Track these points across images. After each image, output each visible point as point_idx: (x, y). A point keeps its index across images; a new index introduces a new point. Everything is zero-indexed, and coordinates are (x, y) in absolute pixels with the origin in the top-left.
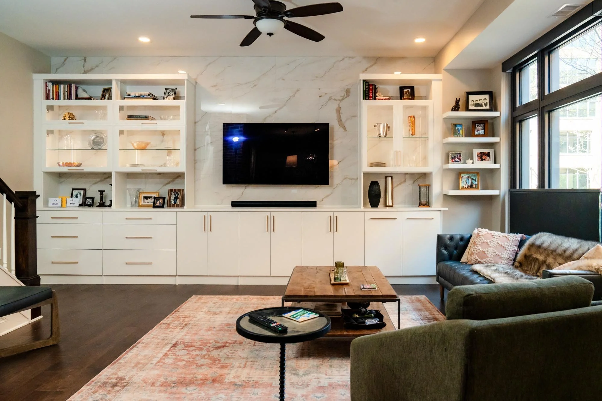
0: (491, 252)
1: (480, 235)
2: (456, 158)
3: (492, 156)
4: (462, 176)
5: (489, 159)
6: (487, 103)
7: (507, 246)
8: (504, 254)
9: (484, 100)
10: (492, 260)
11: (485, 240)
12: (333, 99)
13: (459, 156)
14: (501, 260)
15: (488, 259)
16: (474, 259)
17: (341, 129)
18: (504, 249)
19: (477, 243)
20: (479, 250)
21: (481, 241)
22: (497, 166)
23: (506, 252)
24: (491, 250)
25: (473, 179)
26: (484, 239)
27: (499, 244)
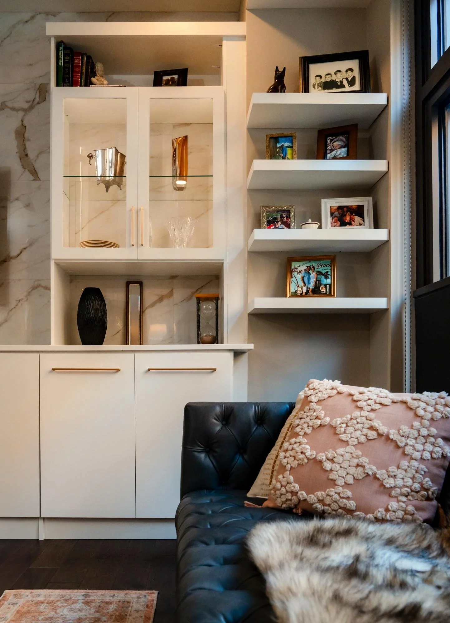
0: (346, 465)
1: (311, 402)
2: (278, 222)
3: (369, 213)
4: (293, 267)
5: (362, 222)
6: (354, 78)
7: (411, 442)
8: (400, 473)
9: (347, 71)
10: (348, 498)
11: (328, 419)
12: (9, 107)
13: (287, 217)
14: (384, 498)
15: (332, 491)
16: (283, 490)
17: (28, 176)
18: (400, 451)
19: (298, 429)
20: (302, 456)
21: (311, 423)
22: (380, 235)
23: (404, 463)
24: (348, 456)
25: (319, 273)
26: (322, 414)
27: (377, 430)
